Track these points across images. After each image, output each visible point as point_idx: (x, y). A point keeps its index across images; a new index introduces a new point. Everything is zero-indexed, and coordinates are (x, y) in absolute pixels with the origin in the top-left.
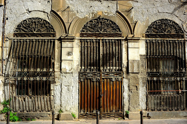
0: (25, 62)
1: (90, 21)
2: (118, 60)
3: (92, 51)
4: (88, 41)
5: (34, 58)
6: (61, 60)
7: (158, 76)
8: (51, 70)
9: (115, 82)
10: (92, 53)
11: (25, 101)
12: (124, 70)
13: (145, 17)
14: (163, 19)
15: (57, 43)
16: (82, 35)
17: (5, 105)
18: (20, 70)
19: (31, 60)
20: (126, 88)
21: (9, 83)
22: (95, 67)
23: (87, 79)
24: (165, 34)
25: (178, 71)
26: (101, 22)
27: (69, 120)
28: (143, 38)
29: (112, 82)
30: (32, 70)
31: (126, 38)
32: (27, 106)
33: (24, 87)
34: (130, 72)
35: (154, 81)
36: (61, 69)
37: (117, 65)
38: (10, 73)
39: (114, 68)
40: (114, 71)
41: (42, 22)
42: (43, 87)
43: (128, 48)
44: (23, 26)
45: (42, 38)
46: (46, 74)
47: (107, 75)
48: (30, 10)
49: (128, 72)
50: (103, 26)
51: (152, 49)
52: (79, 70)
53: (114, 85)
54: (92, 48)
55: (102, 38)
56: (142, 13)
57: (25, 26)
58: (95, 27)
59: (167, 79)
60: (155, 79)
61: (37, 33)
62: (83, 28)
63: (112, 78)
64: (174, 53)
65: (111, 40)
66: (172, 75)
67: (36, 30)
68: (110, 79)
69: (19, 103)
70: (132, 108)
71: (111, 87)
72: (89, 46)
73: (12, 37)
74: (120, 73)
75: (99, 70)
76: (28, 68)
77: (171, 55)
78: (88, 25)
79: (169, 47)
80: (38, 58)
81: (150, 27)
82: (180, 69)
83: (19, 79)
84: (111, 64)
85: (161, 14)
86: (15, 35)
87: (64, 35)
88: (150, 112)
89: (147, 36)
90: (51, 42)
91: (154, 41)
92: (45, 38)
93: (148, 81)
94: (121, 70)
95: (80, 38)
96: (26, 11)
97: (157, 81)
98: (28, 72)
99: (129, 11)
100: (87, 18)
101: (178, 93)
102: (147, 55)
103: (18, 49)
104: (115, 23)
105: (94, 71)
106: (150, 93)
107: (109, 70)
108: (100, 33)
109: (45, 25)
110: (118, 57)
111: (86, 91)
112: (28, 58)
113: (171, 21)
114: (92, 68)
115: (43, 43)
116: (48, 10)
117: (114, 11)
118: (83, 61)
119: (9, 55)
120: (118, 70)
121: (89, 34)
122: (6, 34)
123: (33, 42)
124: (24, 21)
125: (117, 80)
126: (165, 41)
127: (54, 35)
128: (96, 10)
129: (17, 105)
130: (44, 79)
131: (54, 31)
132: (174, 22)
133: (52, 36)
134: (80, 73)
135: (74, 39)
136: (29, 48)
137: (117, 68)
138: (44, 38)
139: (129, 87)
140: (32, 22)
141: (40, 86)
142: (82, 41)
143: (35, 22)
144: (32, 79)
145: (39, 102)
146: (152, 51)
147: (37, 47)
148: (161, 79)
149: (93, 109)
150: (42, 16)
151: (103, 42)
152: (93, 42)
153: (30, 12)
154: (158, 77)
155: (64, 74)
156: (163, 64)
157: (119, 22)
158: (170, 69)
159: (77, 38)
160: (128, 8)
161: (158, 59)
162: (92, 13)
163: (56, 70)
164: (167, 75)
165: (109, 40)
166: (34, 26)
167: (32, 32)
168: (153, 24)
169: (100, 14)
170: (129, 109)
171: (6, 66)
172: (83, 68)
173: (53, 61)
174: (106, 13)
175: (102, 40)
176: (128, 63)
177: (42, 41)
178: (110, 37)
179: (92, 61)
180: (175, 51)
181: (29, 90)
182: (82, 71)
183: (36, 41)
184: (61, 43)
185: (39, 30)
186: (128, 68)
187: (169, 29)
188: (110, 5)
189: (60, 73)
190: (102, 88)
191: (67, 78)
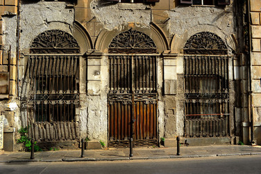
0: (45, 83)
1: (120, 34)
2: (152, 80)
3: (122, 69)
4: (118, 57)
5: (56, 78)
6: (87, 80)
8: (76, 92)
9: (148, 105)
10: (122, 72)
11: (45, 128)
12: (159, 91)
13: (183, 30)
14: (204, 32)
15: (81, 60)
16: (110, 51)
17: (22, 133)
18: (39, 92)
19: (52, 80)
20: (161, 112)
21: (26, 108)
22: (126, 89)
23: (117, 102)
24: (206, 50)
25: (220, 92)
26: (133, 36)
27: (98, 148)
28: (181, 55)
29: (145, 106)
30: (53, 92)
31: (162, 54)
32: (48, 133)
33: (44, 112)
34: (165, 93)
35: (193, 103)
36: (87, 91)
37: (151, 85)
38: (27, 96)
39: (148, 89)
40: (147, 92)
41: (63, 35)
42: (66, 112)
43: (163, 66)
44: (41, 40)
45: (63, 54)
46: (70, 97)
47: (140, 97)
48: (48, 21)
49: (163, 94)
50: (135, 40)
51: (191, 67)
52: (107, 92)
53: (148, 109)
54: (122, 65)
55: (134, 54)
56: (180, 25)
57: (43, 40)
58: (125, 41)
59: (207, 101)
60: (194, 101)
61: (58, 48)
62: (112, 43)
63: (145, 101)
64: (215, 72)
65: (145, 56)
66: (213, 97)
67: (56, 45)
68: (143, 102)
69: (39, 131)
70: (168, 134)
71: (145, 110)
72: (119, 63)
73: (28, 54)
74: (154, 95)
75: (131, 92)
76: (48, 90)
77: (212, 74)
78: (118, 39)
79: (210, 64)
80: (60, 78)
81: (188, 42)
82: (222, 90)
83: (39, 103)
84: (144, 84)
85: (202, 26)
86: (32, 51)
87: (90, 51)
88: (188, 139)
89: (186, 52)
90: (74, 59)
91: (193, 58)
92: (68, 54)
93: (186, 104)
94: (156, 91)
95: (109, 54)
96: (44, 22)
97: (196, 103)
98: (48, 95)
99: (165, 22)
100: (116, 30)
101: (219, 117)
102: (185, 74)
103: (36, 67)
104: (148, 37)
105: (126, 93)
106: (189, 117)
107: (142, 91)
108: (132, 48)
109: (67, 39)
110: (152, 77)
111: (116, 115)
112: (49, 79)
113: (212, 34)
114: (123, 89)
115: (65, 60)
116: (71, 21)
117: (148, 23)
118: (112, 81)
119: (25, 75)
120: (152, 91)
121: (119, 49)
122: (21, 49)
123: (53, 59)
124: (42, 34)
125: (151, 103)
126: (206, 58)
127: (78, 51)
128: (127, 21)
129: (37, 133)
130: (68, 102)
131: (78, 46)
132: (216, 36)
133: (75, 52)
134: (109, 95)
135: (101, 55)
137: (152, 89)
138: (66, 54)
139: (164, 110)
140: (52, 35)
142: (111, 57)
143: (55, 35)
144: (53, 103)
145: (62, 129)
146: (191, 69)
147: (58, 65)
148: (201, 101)
149: (124, 136)
150: (64, 28)
151: (135, 59)
152: (123, 59)
153: (48, 23)
154: (198, 99)
155: (90, 97)
156: (203, 85)
157: (153, 35)
158: (211, 90)
159: (105, 54)
160: (164, 19)
161: (198, 79)
162: (122, 25)
163: (81, 92)
164: (207, 97)
165: (142, 56)
166: (53, 40)
167: (52, 47)
168: (192, 38)
169: (132, 25)
170: (164, 136)
171: (22, 88)
172: (112, 89)
173: (77, 81)
174: (138, 24)
175: (134, 56)
176: (163, 83)
177: (64, 58)
178: (143, 53)
180: (217, 69)
181: (50, 115)
182: (111, 93)
183: (57, 58)
184: (86, 60)
185: (60, 45)
186: (163, 89)
187: (210, 43)
188: (143, 15)
189: (85, 95)
190: (134, 112)
191: (95, 101)
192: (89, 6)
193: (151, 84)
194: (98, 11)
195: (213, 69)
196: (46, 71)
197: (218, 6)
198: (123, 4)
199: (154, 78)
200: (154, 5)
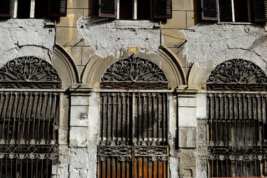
0: (11, 129)
1: (117, 63)
2: (162, 127)
3: (119, 111)
4: (114, 95)
5: (27, 122)
6: (69, 126)
7: (227, 153)
8: (53, 142)
9: (155, 163)
10: (119, 116)
12: (171, 142)
13: (206, 56)
14: (235, 60)
15: (62, 97)
16: (103, 85)
18: (2, 142)
19: (21, 125)
20: (174, 173)
22: (124, 139)
23: (111, 158)
24: (238, 84)
25: (259, 144)
26: (135, 65)
28: (203, 91)
29: (150, 164)
30: (22, 142)
31: (175, 90)
33: (9, 170)
34: (180, 146)
35: (220, 161)
36: (68, 141)
37: (160, 135)
39: (155, 139)
41: (39, 64)
42: (39, 170)
43: (177, 106)
44: (10, 71)
45: (39, 90)
46: (45, 150)
47: (144, 151)
48: (20, 45)
49: (177, 147)
50: (138, 71)
51: (217, 109)
52: (98, 143)
54: (120, 106)
55: (136, 91)
56: (202, 50)
57: (12, 70)
58: (124, 72)
59: (241, 158)
60: (222, 158)
61: (31, 81)
62: (105, 74)
63: (151, 157)
64: (253, 116)
65: (151, 93)
66: (250, 152)
67: (30, 77)
68: (148, 157)
71: (150, 170)
72: (115, 103)
74: (164, 148)
75: (131, 143)
76: (16, 139)
77: (248, 119)
78: (114, 69)
79: (245, 104)
80: (32, 123)
81: (214, 73)
82: (263, 142)
83: (2, 156)
84: (150, 132)
85: (233, 51)
87: (75, 85)
89: (210, 87)
90: (53, 96)
91: (220, 96)
92: (44, 90)
93: (210, 161)
94: (166, 143)
95: (101, 90)
96: (14, 46)
97: (224, 161)
98: (16, 145)
99: (180, 46)
100: (111, 57)
102: (209, 118)
104: (157, 66)
105: (123, 145)
107: (147, 143)
108: (133, 82)
109: (44, 69)
110: (162, 122)
112: (17, 123)
113: (248, 62)
114: (120, 139)
115: (41, 98)
116: (50, 45)
117: (156, 47)
118: (104, 128)
120: (161, 143)
121: (115, 83)
123: (24, 96)
124: (11, 62)
125: (159, 160)
126: (239, 96)
127: (58, 85)
128: (126, 44)
130: (42, 157)
131: (58, 79)
132: (254, 64)
133: (55, 86)
134: (99, 148)
135: (90, 92)
136: (18, 105)
137: (160, 140)
138: (42, 90)
139: (179, 171)
140: (24, 64)
141: (35, 168)
142: (104, 94)
143: (28, 64)
144: (22, 157)
146: (217, 112)
147: (30, 104)
148: (232, 158)
150: (40, 54)
151: (137, 97)
152: (121, 97)
153: (20, 47)
155: (73, 150)
156: (236, 135)
157: (163, 63)
158: (247, 141)
159: (95, 90)
160: (178, 42)
161: (228, 125)
162: (121, 50)
163: (60, 142)
164: (240, 152)
165: (147, 93)
166: (26, 70)
167: (23, 79)
168: (219, 67)
169: (133, 50)
172: (105, 139)
173: (55, 128)
174: (142, 49)
175: (136, 93)
176: (177, 132)
177: (39, 95)
178: (149, 88)
179: (119, 128)
180: (255, 112)
181: (17, 175)
182: (103, 144)
183: (29, 95)
184: (69, 98)
185: (34, 77)
186: (176, 140)
187: (245, 75)
188: (149, 36)
189: (66, 147)
190: (135, 172)
191: (79, 155)
192: (75, 24)
193: (160, 132)
194: (87, 31)
195: (250, 112)
196: (14, 113)
197: (255, 24)
198: (122, 21)
199: (165, 124)
200: (164, 22)
